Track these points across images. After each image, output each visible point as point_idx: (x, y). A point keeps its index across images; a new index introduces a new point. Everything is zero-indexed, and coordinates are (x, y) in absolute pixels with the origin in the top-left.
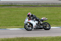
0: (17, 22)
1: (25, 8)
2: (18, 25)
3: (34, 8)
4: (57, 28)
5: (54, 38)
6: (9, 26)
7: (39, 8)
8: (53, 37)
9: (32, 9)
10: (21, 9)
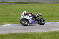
0: (9, 19)
1: (16, 5)
2: (11, 22)
3: (25, 5)
4: (48, 24)
5: (46, 34)
6: (2, 22)
7: (30, 5)
8: (45, 32)
9: (23, 6)
10: (12, 6)
